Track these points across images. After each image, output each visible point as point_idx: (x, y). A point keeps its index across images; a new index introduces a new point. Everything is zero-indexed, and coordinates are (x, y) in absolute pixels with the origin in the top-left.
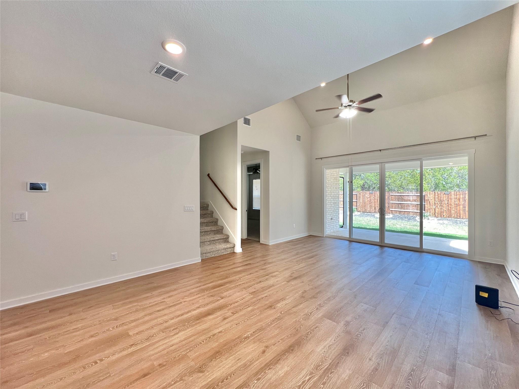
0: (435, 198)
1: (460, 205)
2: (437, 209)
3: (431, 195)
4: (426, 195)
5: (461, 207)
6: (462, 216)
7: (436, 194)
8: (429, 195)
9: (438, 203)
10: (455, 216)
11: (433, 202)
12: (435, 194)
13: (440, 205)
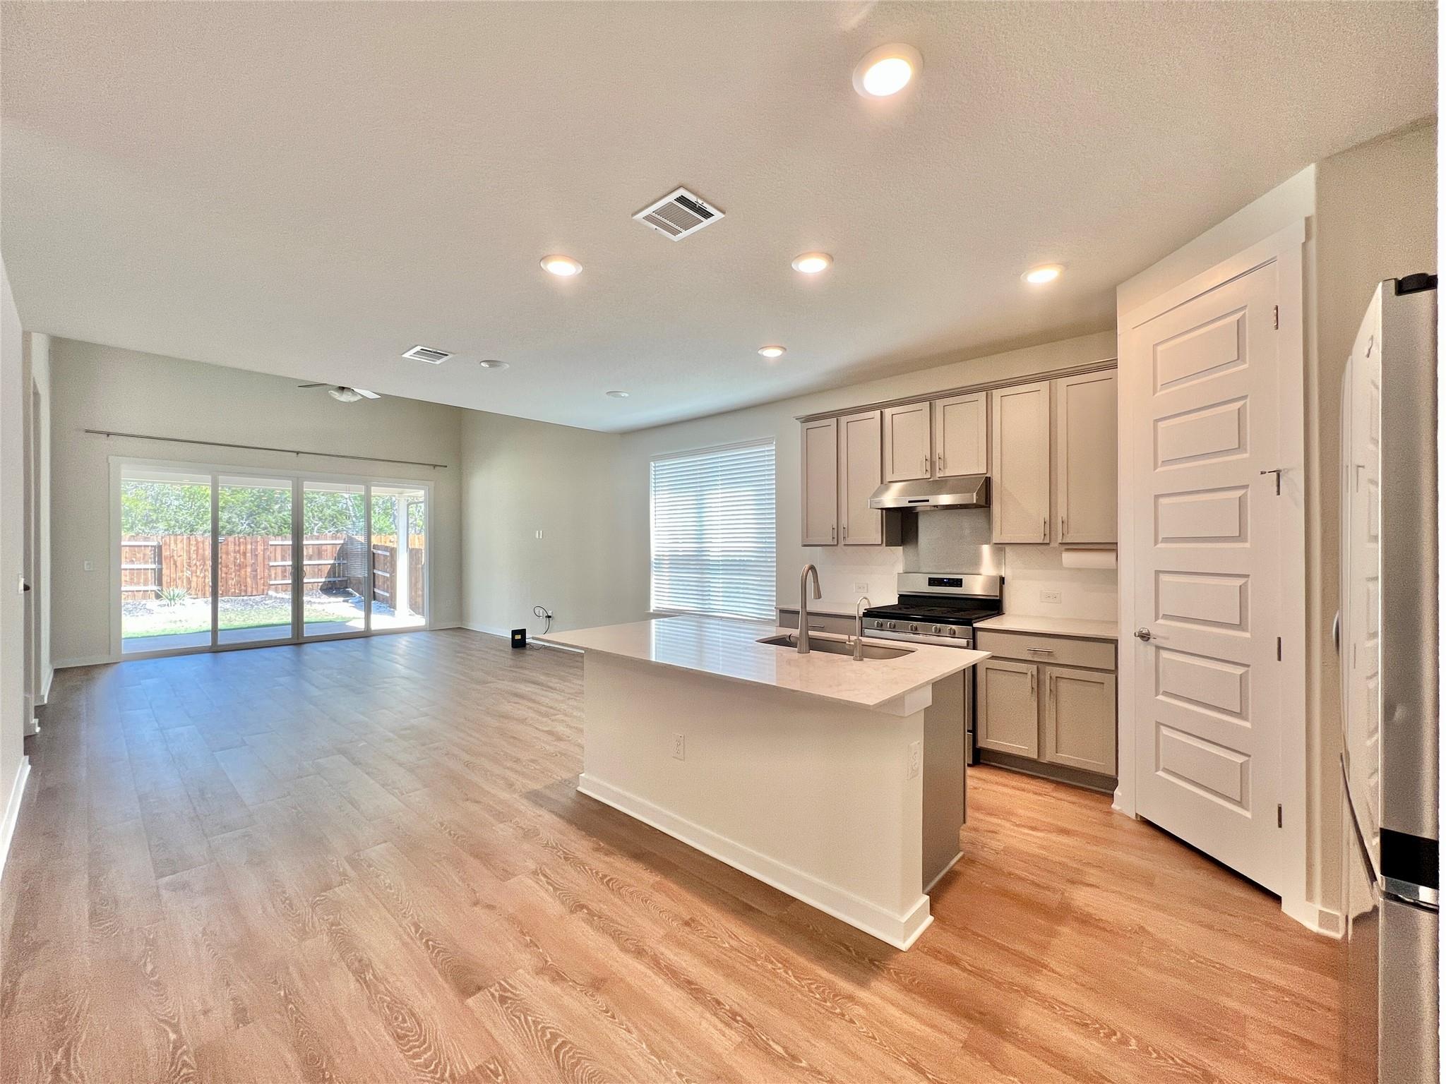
0: (189, 552)
1: (246, 566)
2: (194, 579)
3: (180, 545)
4: (165, 544)
5: (249, 570)
6: (249, 590)
7: (193, 542)
8: (173, 546)
9: (198, 564)
10: (237, 591)
11: (185, 561)
12: (190, 541)
13: (202, 570)
